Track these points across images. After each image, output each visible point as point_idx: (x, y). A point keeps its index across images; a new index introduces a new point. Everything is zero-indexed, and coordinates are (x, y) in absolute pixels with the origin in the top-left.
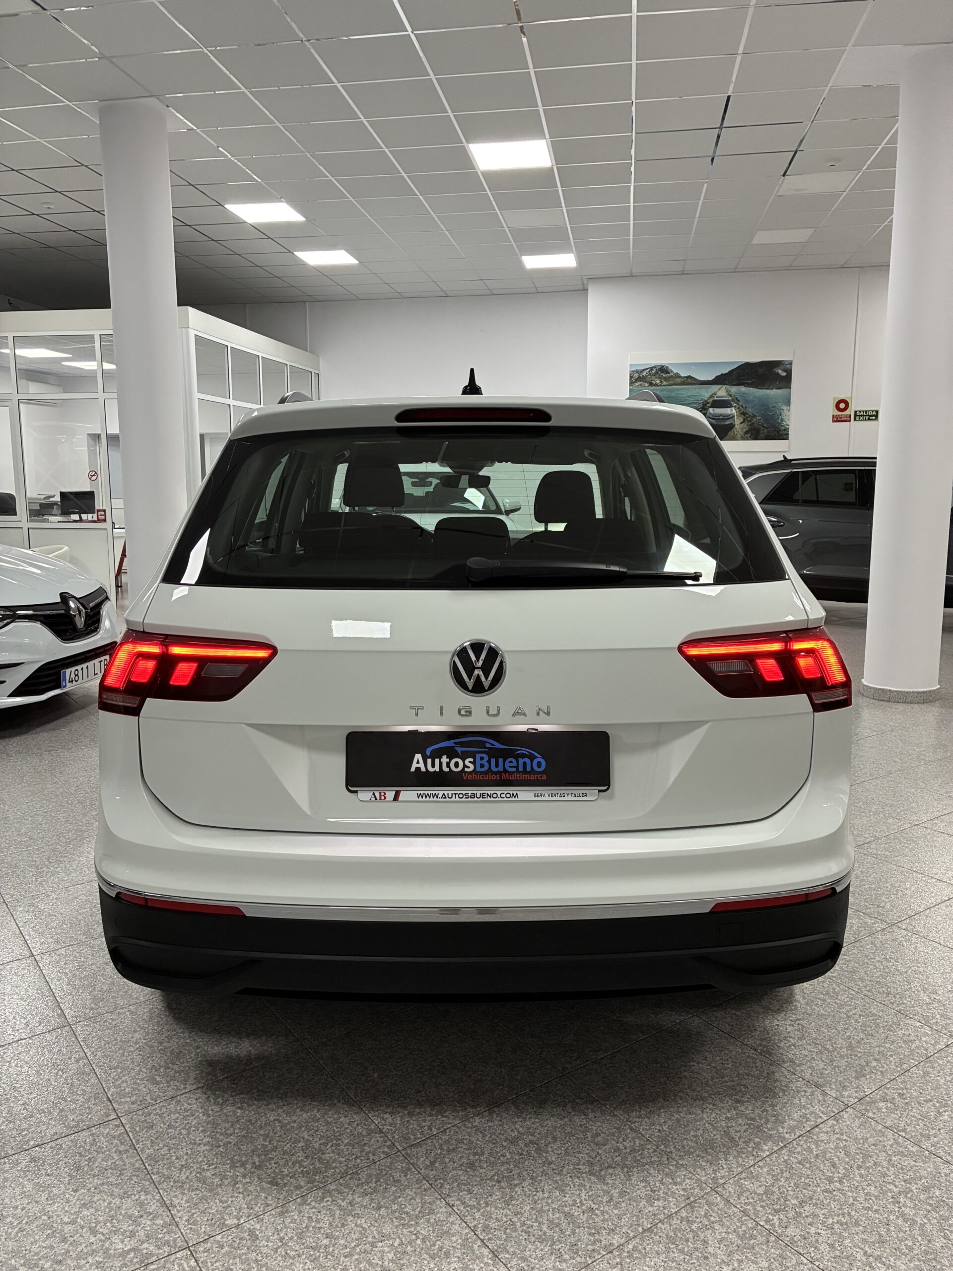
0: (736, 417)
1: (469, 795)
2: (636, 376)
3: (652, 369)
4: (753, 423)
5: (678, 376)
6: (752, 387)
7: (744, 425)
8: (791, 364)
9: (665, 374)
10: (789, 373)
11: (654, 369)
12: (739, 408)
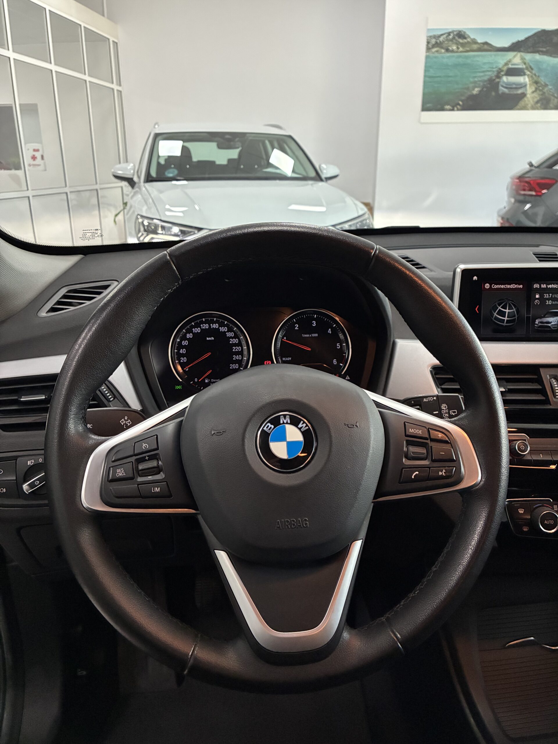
0: (528, 86)
2: (433, 41)
3: (449, 34)
4: (544, 93)
5: (474, 42)
6: (547, 55)
7: (535, 95)
9: (462, 39)
11: (452, 35)
12: (532, 77)
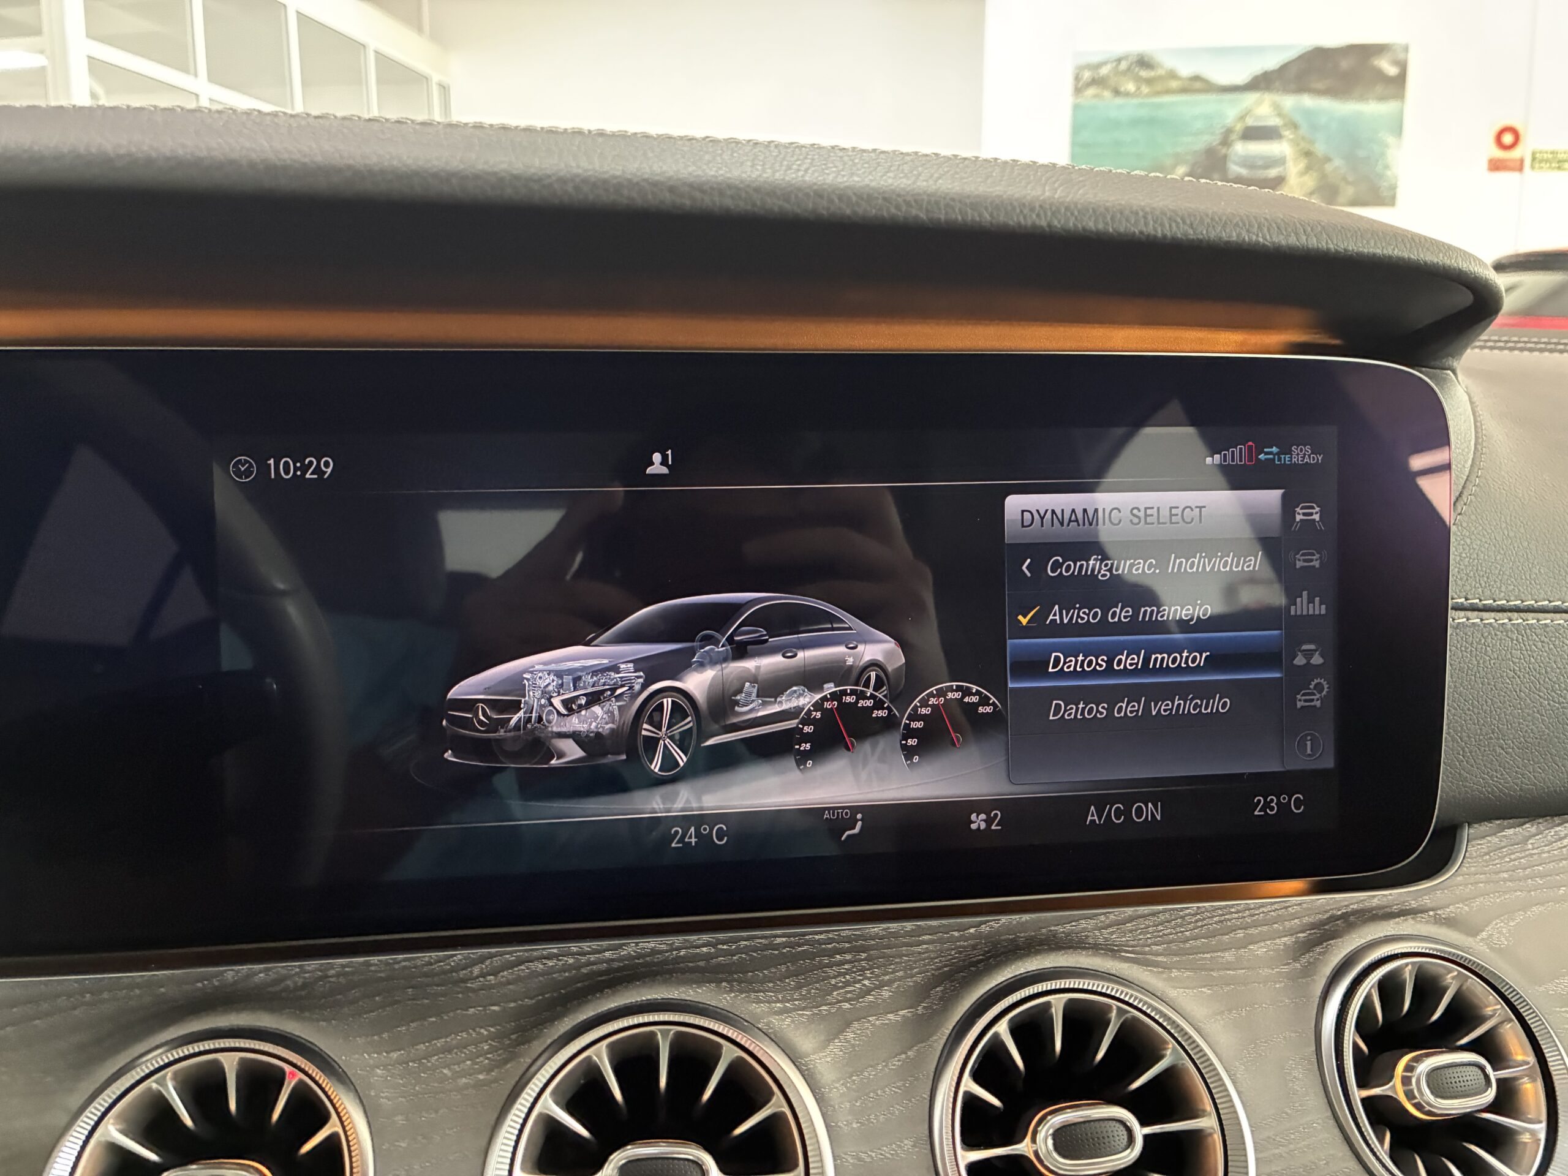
0: (1290, 162)
2: (1087, 75)
3: (1119, 61)
4: (1325, 175)
5: (1172, 75)
6: (1325, 97)
7: (1306, 178)
8: (1406, 49)
9: (1147, 71)
10: (1403, 67)
11: (1125, 62)
12: (1296, 142)
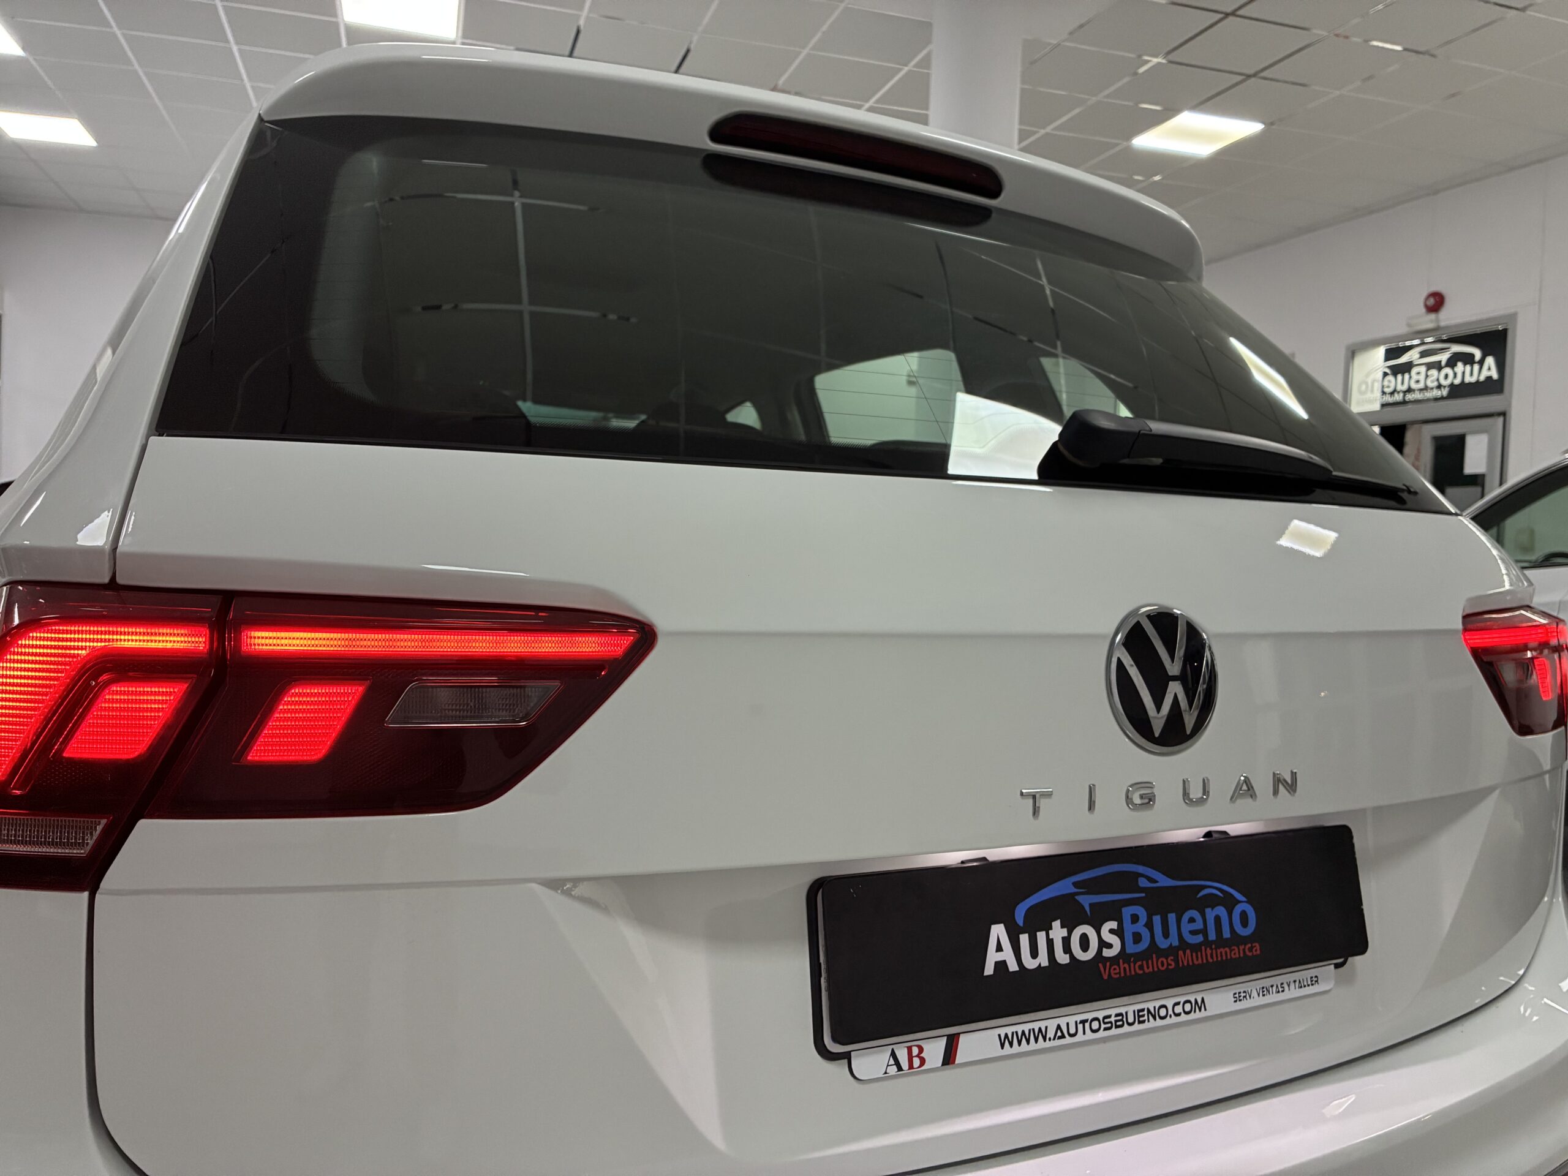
1: (1113, 1019)
